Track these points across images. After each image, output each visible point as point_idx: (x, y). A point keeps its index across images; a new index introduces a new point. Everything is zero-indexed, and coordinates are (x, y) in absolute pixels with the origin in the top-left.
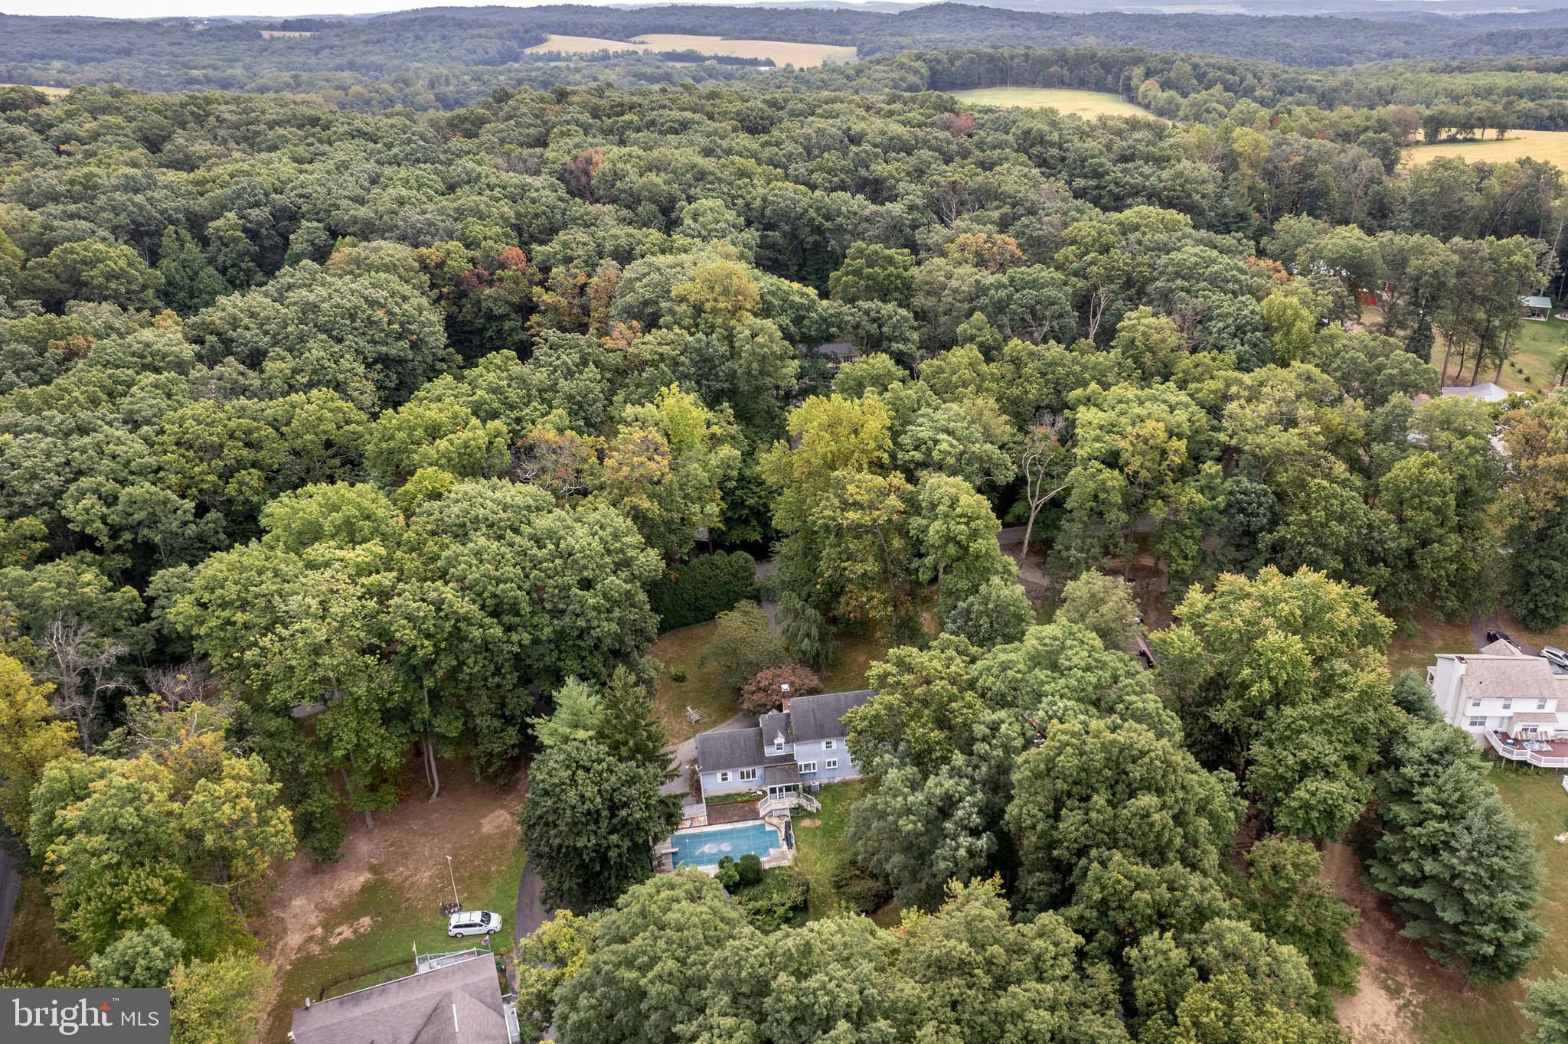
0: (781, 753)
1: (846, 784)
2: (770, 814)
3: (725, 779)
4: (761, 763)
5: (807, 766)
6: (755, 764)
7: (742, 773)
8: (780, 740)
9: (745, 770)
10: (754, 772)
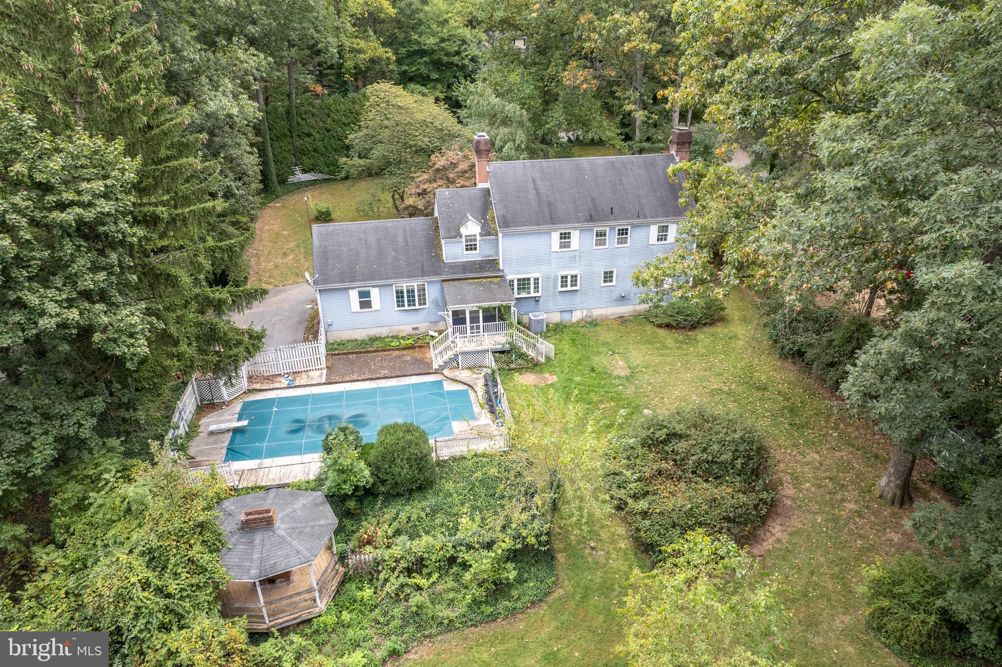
0: (475, 256)
1: (593, 323)
2: (452, 364)
3: (365, 304)
4: (435, 273)
5: (524, 284)
6: (424, 274)
7: (399, 294)
8: (472, 228)
9: (404, 285)
10: (422, 290)
